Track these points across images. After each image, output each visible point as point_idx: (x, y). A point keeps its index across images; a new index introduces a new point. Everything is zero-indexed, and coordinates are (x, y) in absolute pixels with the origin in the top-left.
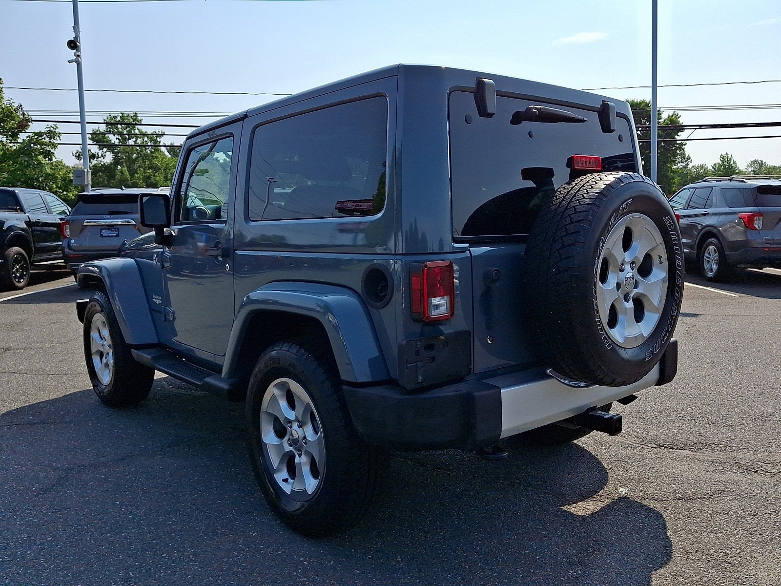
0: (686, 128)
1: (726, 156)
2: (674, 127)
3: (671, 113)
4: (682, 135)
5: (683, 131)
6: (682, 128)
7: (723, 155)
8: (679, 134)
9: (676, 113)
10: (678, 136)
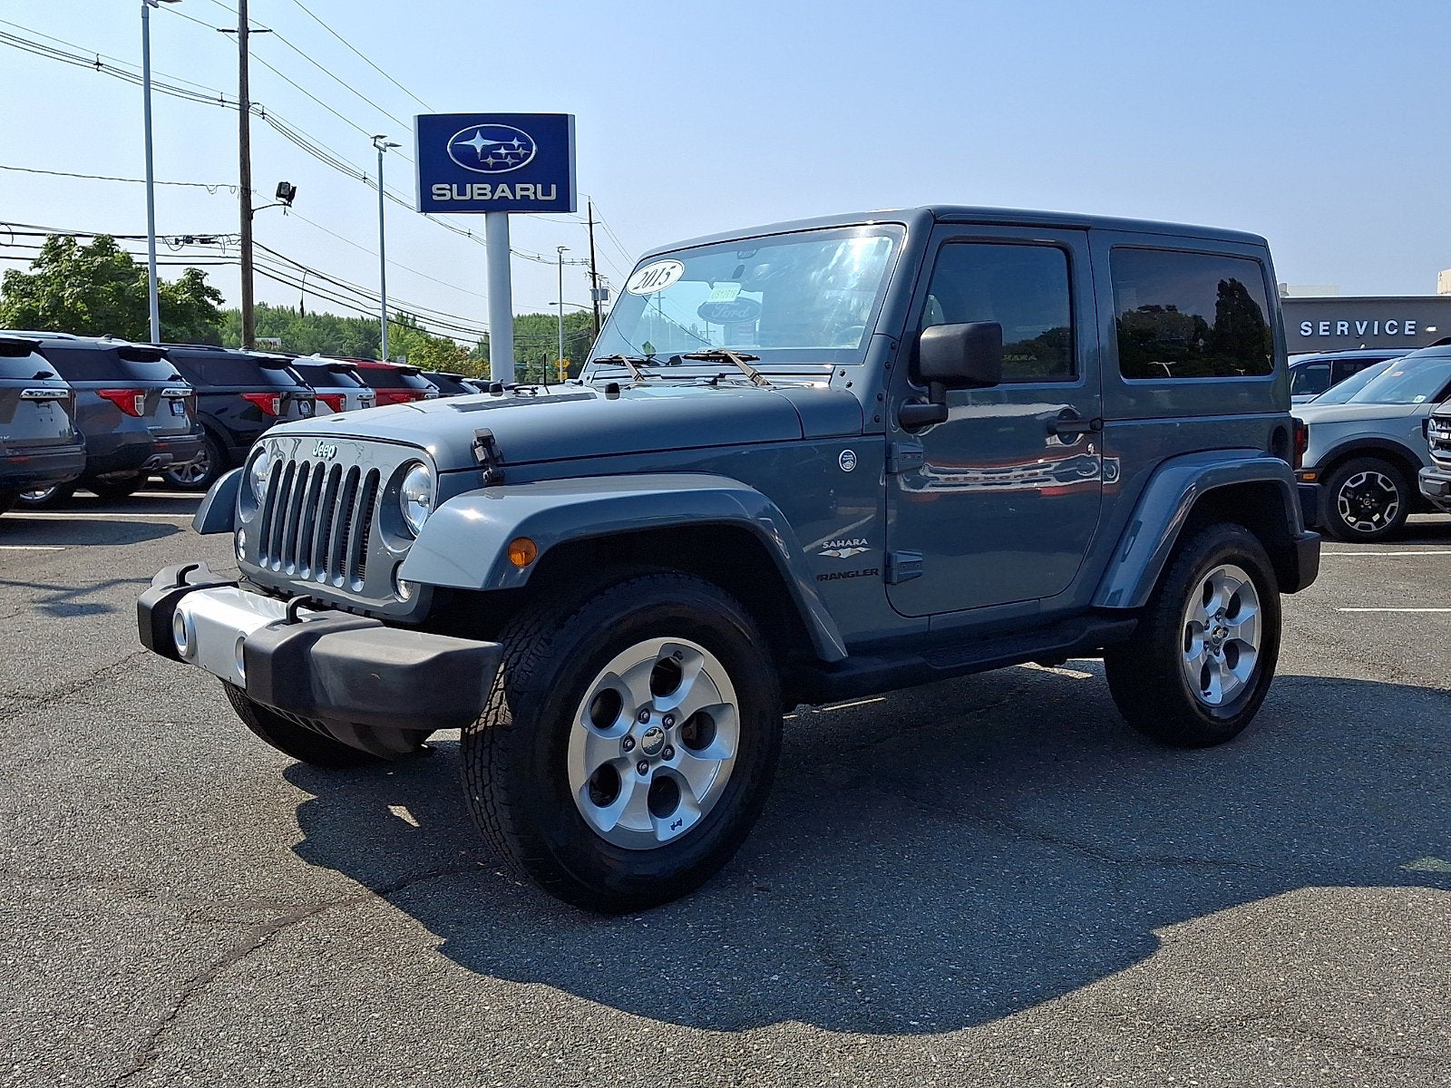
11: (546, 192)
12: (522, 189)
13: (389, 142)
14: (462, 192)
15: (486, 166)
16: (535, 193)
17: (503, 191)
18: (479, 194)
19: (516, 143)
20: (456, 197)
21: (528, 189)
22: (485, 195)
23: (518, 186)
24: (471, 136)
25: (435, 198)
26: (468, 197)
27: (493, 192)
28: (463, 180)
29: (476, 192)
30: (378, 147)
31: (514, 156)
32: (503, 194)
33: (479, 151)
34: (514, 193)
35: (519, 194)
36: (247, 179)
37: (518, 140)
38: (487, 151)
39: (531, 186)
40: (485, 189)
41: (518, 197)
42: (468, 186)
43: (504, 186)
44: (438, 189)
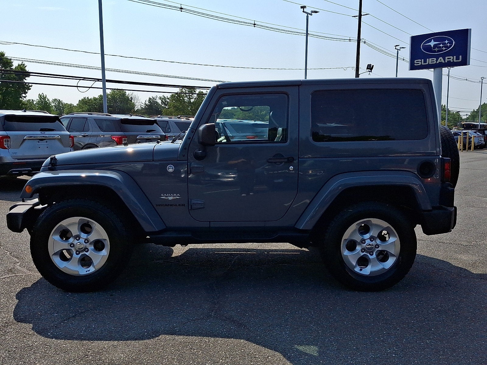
0: (31, 74)
1: (43, 95)
2: (23, 73)
3: (20, 63)
4: (28, 80)
5: (28, 77)
6: (28, 74)
7: (41, 94)
8: (26, 78)
9: (23, 63)
10: (25, 79)
11: (458, 58)
12: (448, 59)
13: (401, 47)
14: (425, 62)
15: (435, 51)
16: (453, 59)
17: (441, 60)
18: (431, 62)
19: (446, 42)
20: (423, 64)
21: (450, 58)
22: (434, 62)
23: (447, 58)
24: (430, 41)
25: (415, 65)
26: (427, 63)
27: (437, 61)
28: (425, 57)
29: (430, 61)
30: (397, 49)
31: (445, 47)
32: (441, 61)
33: (432, 46)
34: (444, 60)
35: (447, 60)
36: (358, 64)
37: (448, 41)
38: (435, 46)
39: (452, 57)
40: (434, 60)
41: (446, 62)
42: (428, 59)
43: (441, 58)
44: (417, 62)
